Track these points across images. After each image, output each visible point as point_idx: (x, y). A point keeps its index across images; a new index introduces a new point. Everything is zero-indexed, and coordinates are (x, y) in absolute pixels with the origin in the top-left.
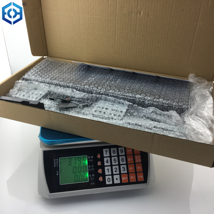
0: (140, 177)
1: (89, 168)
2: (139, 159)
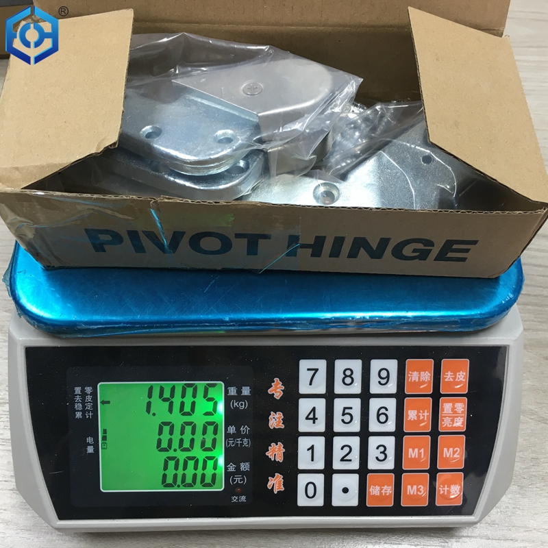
2: (457, 417)
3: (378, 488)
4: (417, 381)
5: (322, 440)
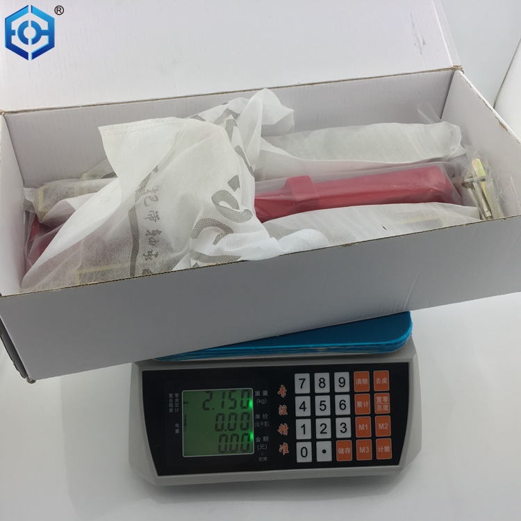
0: (382, 448)
1: (255, 420)
2: (385, 405)
4: (361, 384)
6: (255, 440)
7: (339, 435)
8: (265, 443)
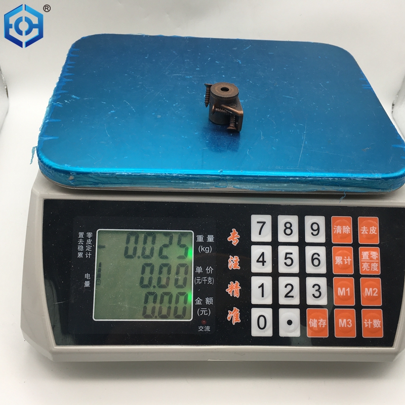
0: (370, 323)
1: (196, 275)
2: (373, 263)
3: (315, 321)
4: (340, 233)
5: (270, 279)
6: (194, 302)
7: (310, 301)
8: (208, 306)
